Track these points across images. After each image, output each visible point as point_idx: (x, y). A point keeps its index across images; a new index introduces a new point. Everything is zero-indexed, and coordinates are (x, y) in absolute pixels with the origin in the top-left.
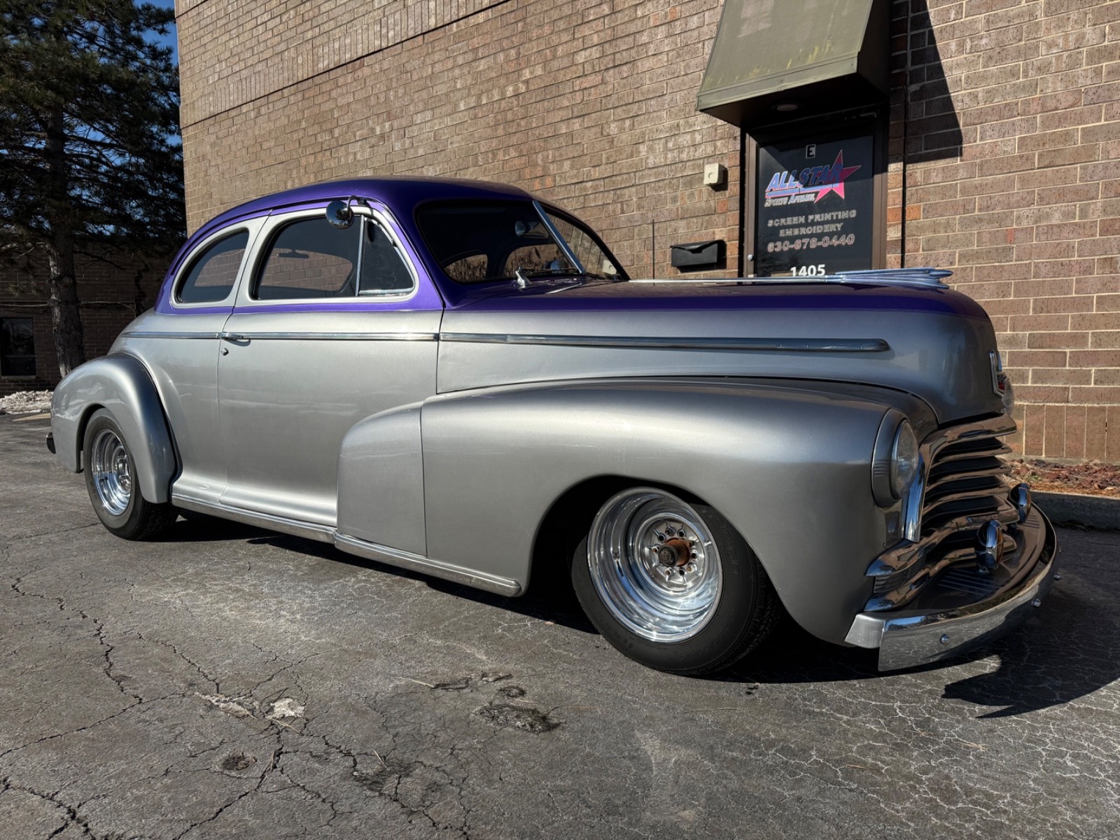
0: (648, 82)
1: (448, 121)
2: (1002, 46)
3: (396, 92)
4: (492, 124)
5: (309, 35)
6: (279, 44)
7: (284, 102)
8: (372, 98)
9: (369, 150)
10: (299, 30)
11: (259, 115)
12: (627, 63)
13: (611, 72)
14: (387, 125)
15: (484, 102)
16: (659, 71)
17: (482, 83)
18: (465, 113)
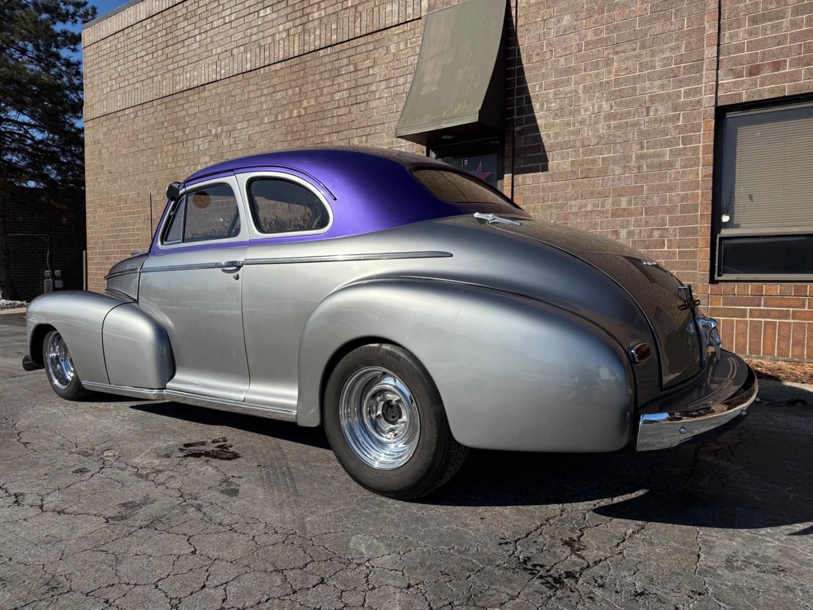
0: (375, 115)
1: (257, 129)
2: (562, 108)
3: (226, 108)
4: (284, 133)
5: (171, 67)
6: (151, 71)
7: (153, 109)
8: (210, 111)
9: (207, 144)
10: (164, 64)
11: (136, 116)
12: (363, 102)
13: (355, 106)
14: (219, 128)
15: (279, 119)
16: (382, 108)
17: (278, 107)
18: (268, 125)
